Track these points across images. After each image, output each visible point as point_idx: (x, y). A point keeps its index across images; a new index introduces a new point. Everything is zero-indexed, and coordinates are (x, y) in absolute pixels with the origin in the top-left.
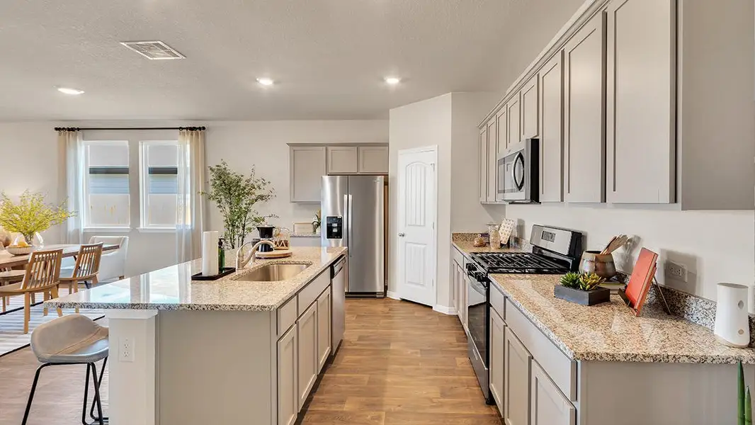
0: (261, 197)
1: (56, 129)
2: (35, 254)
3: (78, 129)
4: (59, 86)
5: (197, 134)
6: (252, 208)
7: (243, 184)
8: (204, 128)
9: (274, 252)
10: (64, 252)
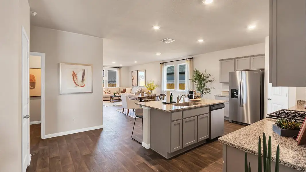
0: (210, 81)
1: (160, 63)
2: (150, 95)
3: (164, 63)
4: (156, 53)
5: (191, 60)
6: (206, 84)
7: (203, 76)
8: (193, 58)
9: (194, 99)
10: (156, 95)
